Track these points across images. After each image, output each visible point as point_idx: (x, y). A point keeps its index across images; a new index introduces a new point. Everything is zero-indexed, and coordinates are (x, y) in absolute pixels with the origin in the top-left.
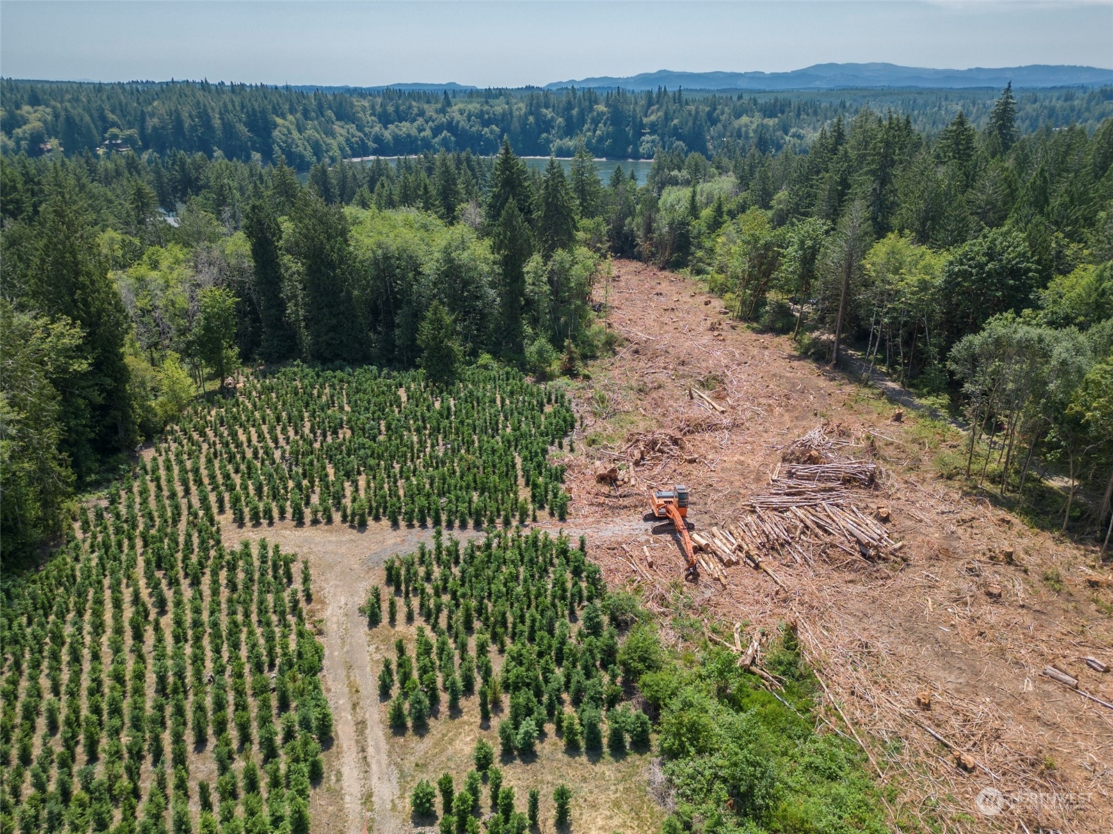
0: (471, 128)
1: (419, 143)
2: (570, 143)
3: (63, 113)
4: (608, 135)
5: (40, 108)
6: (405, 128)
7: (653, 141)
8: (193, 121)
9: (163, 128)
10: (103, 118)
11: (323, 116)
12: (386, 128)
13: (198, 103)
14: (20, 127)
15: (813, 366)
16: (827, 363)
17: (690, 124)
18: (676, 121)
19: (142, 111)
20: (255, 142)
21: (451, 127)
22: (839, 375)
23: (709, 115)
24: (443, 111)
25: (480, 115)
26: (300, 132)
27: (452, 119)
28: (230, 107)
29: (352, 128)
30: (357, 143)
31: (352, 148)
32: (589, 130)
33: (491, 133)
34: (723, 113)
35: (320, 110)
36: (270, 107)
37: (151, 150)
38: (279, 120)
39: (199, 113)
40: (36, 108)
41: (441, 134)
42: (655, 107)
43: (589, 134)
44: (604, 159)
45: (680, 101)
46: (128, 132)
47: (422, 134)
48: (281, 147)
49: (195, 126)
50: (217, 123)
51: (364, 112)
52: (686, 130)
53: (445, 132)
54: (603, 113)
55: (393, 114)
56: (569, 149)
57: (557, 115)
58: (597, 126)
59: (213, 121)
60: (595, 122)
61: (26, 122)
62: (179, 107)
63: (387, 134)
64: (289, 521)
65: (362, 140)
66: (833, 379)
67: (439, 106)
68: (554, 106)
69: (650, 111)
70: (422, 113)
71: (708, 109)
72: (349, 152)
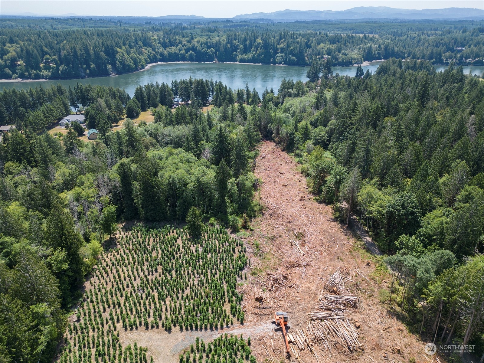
0: (202, 49)
1: (180, 56)
2: (245, 57)
3: (25, 49)
4: (262, 54)
5: (14, 45)
6: (174, 49)
7: (282, 56)
8: (82, 52)
9: (68, 55)
10: (42, 50)
11: (137, 45)
12: (165, 49)
13: (83, 43)
14: (6, 55)
15: (339, 226)
16: (345, 224)
17: (298, 49)
18: (292, 48)
19: (59, 48)
20: (109, 60)
21: (193, 49)
22: (348, 232)
23: (306, 43)
24: (190, 42)
25: (206, 44)
26: (128, 55)
27: (194, 45)
28: (97, 45)
29: (150, 49)
30: (152, 57)
31: (150, 59)
32: (254, 51)
33: (211, 52)
34: (312, 42)
35: (136, 42)
36: (114, 44)
37: (63, 65)
38: (119, 50)
39: (84, 47)
40: (12, 45)
41: (189, 52)
42: (283, 40)
43: (254, 53)
44: (260, 64)
45: (294, 38)
46: (54, 57)
47: (181, 52)
48: (120, 62)
49: (82, 54)
50: (92, 52)
51: (155, 42)
52: (296, 52)
53: (191, 51)
54: (260, 43)
55: (168, 43)
56: (245, 59)
57: (240, 43)
58: (257, 49)
59: (90, 51)
60: (257, 47)
61: (8, 52)
62: (75, 46)
63: (165, 53)
64: (143, 327)
65: (154, 55)
66: (346, 235)
67: (188, 39)
68: (239, 39)
69: (280, 42)
70: (180, 42)
71: (306, 41)
72: (149, 61)
